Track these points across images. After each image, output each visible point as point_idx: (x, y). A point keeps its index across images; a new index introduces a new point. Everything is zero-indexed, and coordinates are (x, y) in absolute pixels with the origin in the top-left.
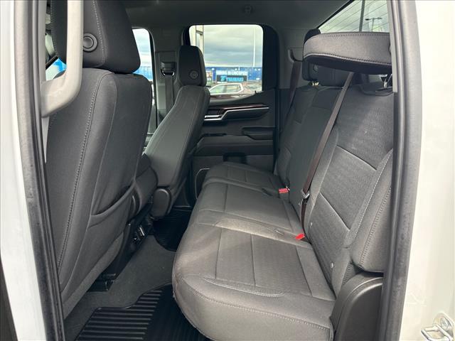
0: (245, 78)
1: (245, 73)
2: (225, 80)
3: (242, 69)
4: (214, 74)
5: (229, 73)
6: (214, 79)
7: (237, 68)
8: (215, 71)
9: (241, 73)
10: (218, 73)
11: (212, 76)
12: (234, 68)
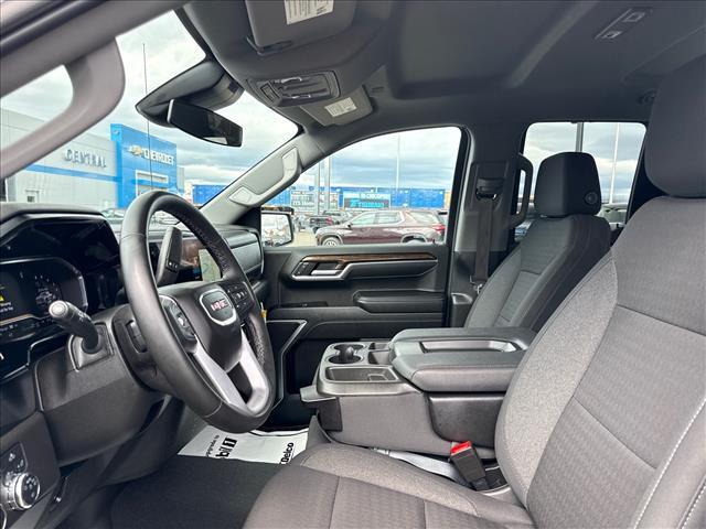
0: (386, 203)
1: (387, 197)
2: (357, 207)
3: (381, 190)
4: (341, 197)
5: (363, 196)
6: (341, 204)
7: (374, 189)
8: (341, 192)
9: (380, 196)
10: (347, 195)
11: (337, 199)
12: (369, 189)
